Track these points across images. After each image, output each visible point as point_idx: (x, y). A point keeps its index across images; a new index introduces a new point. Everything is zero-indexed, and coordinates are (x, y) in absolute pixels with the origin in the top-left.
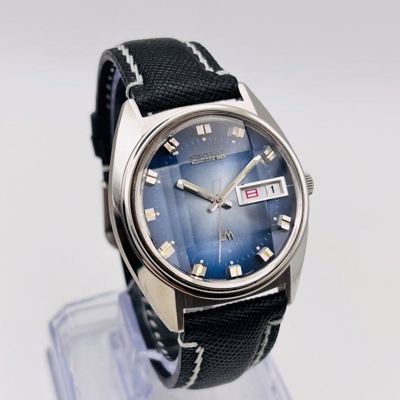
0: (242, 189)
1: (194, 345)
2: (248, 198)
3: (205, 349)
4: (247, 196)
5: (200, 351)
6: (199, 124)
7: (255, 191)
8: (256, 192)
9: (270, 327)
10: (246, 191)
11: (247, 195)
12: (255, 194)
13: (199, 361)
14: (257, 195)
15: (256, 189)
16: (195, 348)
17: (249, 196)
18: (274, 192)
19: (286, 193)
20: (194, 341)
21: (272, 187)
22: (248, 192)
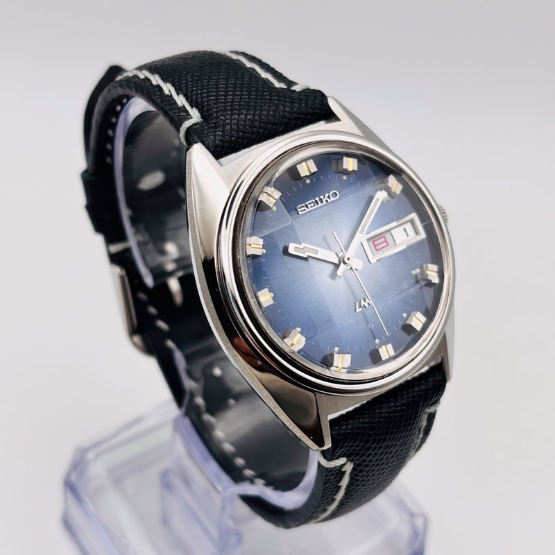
0: (368, 240)
1: (342, 461)
2: (377, 250)
3: (354, 464)
4: (376, 248)
5: (349, 468)
6: (300, 162)
7: (383, 240)
8: (386, 241)
9: (426, 416)
10: (373, 242)
11: (375, 246)
12: (385, 244)
13: (345, 482)
14: (388, 245)
15: (384, 237)
16: (342, 466)
17: (378, 247)
18: (408, 236)
19: (423, 235)
20: (343, 456)
21: (405, 229)
22: (376, 243)
